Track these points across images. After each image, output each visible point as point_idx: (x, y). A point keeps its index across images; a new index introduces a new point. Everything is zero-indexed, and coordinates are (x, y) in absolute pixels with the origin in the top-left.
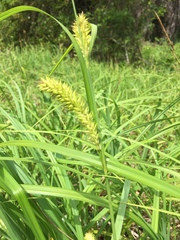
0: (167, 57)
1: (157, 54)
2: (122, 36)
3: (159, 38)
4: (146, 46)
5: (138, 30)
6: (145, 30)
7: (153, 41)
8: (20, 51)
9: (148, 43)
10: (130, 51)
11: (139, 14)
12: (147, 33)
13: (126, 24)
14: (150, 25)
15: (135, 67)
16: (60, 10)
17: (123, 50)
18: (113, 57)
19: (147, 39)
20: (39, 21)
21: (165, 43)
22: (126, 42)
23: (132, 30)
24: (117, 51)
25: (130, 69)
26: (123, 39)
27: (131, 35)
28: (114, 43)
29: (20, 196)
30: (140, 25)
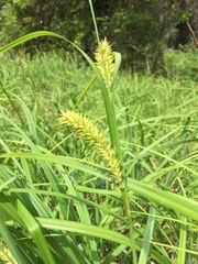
0: (192, 66)
1: (181, 62)
2: (142, 42)
3: (183, 44)
4: (169, 54)
5: (160, 35)
6: (168, 36)
7: (176, 48)
8: (31, 59)
9: (171, 50)
10: (151, 59)
11: (162, 18)
12: (170, 39)
13: (147, 28)
14: (174, 31)
15: (156, 77)
16: (75, 13)
17: (143, 58)
18: (132, 65)
19: (169, 46)
20: (52, 25)
21: (190, 50)
22: (147, 49)
23: (154, 36)
24: (136, 58)
25: (151, 79)
26: (144, 46)
27: (152, 42)
28: (133, 50)
29: (36, 233)
30: (162, 30)
